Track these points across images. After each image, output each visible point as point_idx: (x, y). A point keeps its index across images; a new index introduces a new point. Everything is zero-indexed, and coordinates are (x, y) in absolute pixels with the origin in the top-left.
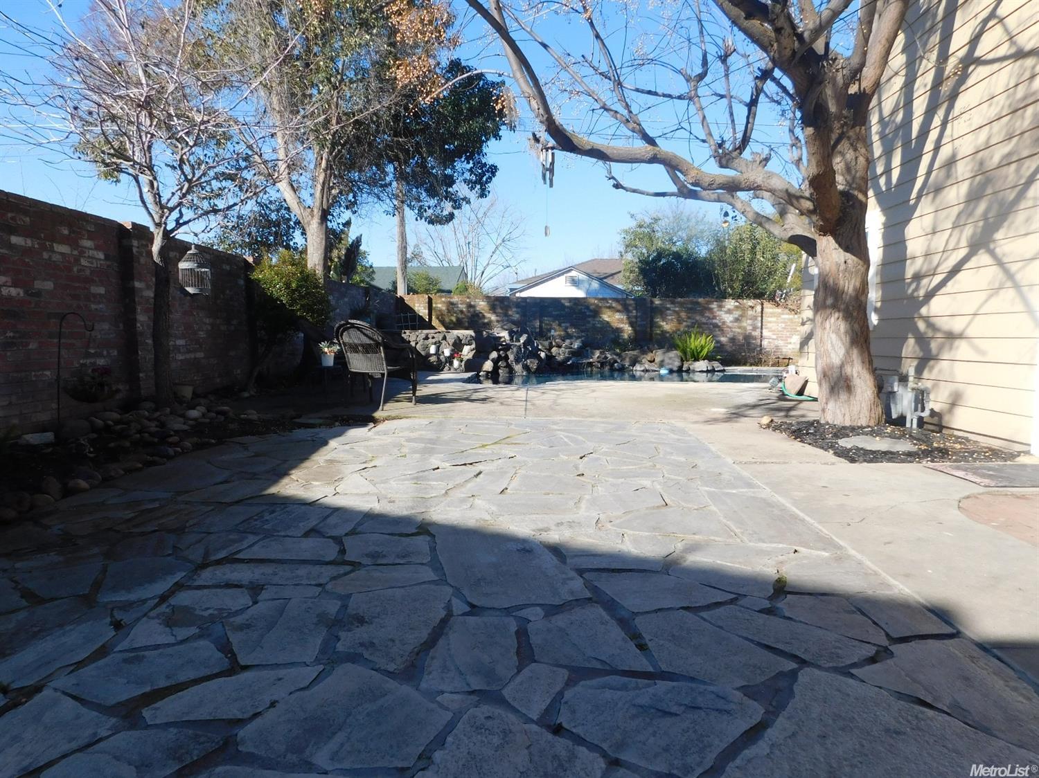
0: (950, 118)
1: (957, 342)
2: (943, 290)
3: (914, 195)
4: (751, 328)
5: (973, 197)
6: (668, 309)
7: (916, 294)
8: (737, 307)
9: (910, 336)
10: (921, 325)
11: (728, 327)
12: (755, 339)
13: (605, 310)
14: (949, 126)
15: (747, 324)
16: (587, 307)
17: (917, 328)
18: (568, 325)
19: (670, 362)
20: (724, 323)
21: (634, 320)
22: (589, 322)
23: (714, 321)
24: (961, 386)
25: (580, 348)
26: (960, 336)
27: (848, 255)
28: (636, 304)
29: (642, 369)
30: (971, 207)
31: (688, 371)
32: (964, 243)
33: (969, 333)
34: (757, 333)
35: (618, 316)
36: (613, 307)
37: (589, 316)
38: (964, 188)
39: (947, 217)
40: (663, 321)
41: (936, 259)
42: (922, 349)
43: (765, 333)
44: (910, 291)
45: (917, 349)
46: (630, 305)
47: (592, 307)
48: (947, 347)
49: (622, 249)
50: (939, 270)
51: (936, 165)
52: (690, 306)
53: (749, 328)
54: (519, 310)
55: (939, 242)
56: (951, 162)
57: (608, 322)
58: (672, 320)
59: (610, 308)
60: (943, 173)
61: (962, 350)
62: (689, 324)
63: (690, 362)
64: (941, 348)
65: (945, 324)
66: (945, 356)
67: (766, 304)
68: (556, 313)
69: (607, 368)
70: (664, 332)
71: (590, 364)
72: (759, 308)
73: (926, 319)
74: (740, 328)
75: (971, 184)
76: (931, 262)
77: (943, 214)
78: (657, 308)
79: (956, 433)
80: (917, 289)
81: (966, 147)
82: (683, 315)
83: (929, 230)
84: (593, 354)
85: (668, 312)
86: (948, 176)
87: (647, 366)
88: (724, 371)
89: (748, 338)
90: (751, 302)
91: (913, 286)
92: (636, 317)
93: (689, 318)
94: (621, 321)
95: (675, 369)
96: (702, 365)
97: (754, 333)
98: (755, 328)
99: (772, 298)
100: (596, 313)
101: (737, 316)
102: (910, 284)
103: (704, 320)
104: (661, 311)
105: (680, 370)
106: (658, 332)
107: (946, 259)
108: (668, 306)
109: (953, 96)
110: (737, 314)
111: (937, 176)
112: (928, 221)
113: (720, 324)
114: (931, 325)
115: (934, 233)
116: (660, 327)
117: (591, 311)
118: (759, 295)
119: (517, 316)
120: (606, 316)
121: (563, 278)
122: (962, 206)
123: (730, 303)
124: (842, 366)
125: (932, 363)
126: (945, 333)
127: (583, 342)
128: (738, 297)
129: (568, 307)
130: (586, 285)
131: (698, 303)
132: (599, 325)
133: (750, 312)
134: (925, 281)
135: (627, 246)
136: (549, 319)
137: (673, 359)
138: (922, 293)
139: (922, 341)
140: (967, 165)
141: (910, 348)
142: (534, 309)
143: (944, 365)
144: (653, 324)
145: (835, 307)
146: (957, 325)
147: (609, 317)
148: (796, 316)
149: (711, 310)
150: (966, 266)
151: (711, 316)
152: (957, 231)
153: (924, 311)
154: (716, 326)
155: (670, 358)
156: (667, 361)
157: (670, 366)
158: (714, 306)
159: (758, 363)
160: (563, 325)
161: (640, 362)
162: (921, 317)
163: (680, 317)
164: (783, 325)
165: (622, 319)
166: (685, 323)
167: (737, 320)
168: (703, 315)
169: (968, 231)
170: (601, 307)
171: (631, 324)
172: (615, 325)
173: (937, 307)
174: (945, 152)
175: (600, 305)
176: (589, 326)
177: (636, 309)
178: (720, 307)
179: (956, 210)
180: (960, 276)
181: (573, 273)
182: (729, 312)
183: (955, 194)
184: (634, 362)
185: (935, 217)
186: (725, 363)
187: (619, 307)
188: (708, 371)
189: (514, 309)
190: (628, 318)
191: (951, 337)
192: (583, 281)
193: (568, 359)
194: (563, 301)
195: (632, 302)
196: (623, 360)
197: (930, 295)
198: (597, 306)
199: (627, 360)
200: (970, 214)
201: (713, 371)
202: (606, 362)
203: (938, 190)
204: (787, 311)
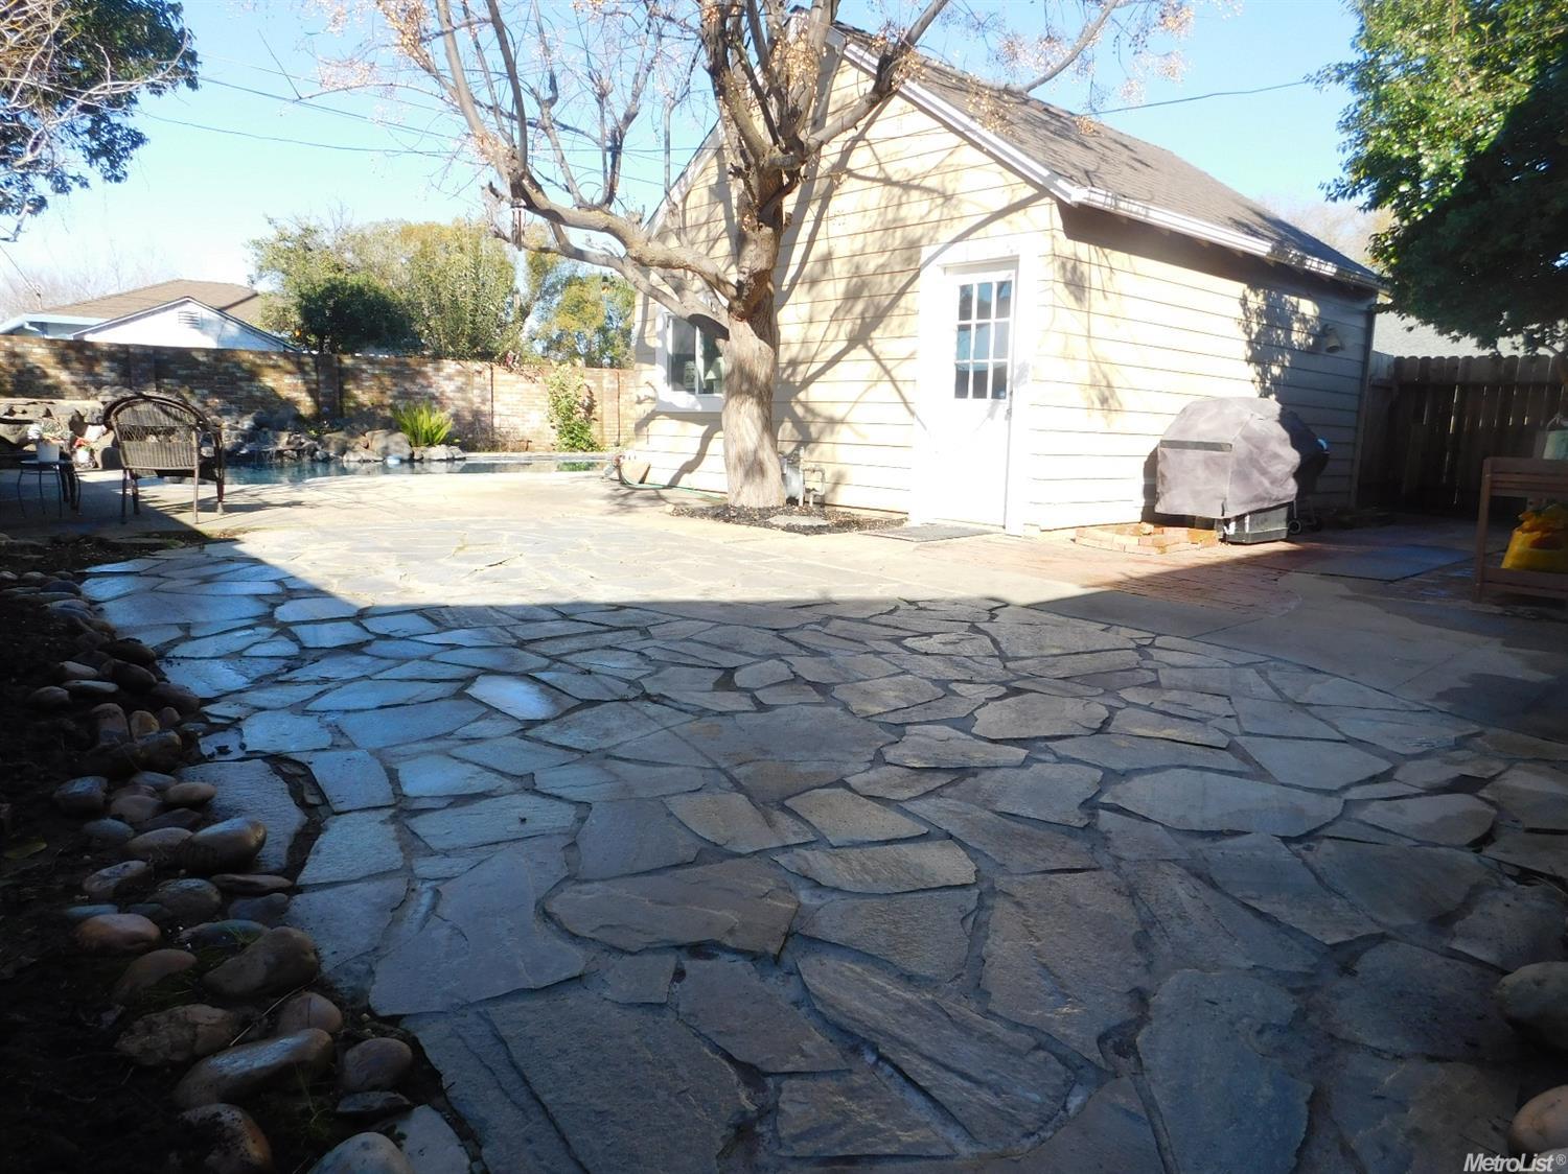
0: (825, 216)
1: (838, 428)
2: (822, 378)
3: (787, 281)
4: (479, 400)
5: (852, 296)
6: (363, 371)
7: (792, 379)
8: (460, 373)
9: (786, 419)
10: (799, 410)
11: (448, 398)
12: (485, 415)
13: (268, 371)
14: (823, 223)
15: (475, 396)
16: (238, 365)
17: (795, 413)
18: (206, 392)
19: (397, 448)
20: (442, 393)
21: (314, 386)
22: (241, 388)
23: (430, 390)
24: (843, 468)
25: (253, 429)
26: (842, 422)
27: (762, 342)
28: (315, 362)
29: (358, 458)
30: (849, 305)
31: (421, 460)
32: (842, 336)
33: (848, 419)
34: (486, 408)
35: (288, 380)
36: (279, 367)
37: (241, 379)
38: (841, 287)
39: (824, 309)
40: (358, 388)
41: (814, 348)
42: (800, 432)
43: (497, 407)
44: (785, 376)
45: (795, 433)
46: (307, 364)
47: (246, 366)
48: (828, 430)
49: (254, 272)
50: (817, 359)
51: (812, 258)
52: (395, 368)
53: (477, 400)
54: (115, 365)
55: (816, 332)
56: (827, 259)
57: (273, 390)
58: (370, 387)
59: (275, 367)
60: (818, 268)
61: (842, 433)
62: (395, 393)
63: (422, 448)
64: (821, 433)
65: (826, 410)
66: (827, 438)
67: (496, 368)
68: (185, 372)
69: (306, 459)
70: (360, 406)
71: (280, 453)
72: (487, 373)
73: (805, 405)
74: (464, 400)
75: (848, 284)
76: (808, 350)
77: (820, 306)
78: (347, 369)
79: (838, 509)
80: (793, 373)
81: (842, 248)
82: (387, 381)
83: (805, 318)
84: (278, 438)
85: (364, 375)
86: (824, 271)
87: (364, 455)
88: (464, 459)
89: (477, 414)
90: (477, 365)
91: (789, 371)
92: (317, 383)
93: (395, 385)
94: (295, 388)
95: (406, 457)
96: (440, 451)
97: (483, 408)
98: (484, 402)
99: (503, 360)
100: (253, 375)
101: (459, 384)
102: (784, 369)
103: (416, 389)
104: (353, 374)
105: (411, 460)
106: (352, 405)
107: (824, 350)
108: (364, 367)
109: (826, 198)
110: (459, 381)
111: (812, 268)
112: (804, 312)
113: (437, 394)
114: (808, 410)
115: (811, 322)
116: (354, 397)
117: (244, 371)
118: (487, 356)
119: (113, 375)
120: (270, 380)
121: (173, 314)
122: (839, 302)
123: (450, 366)
124: (756, 452)
125: (811, 446)
126: (825, 418)
127: (255, 420)
128: (459, 357)
129: (204, 363)
130: (217, 328)
131: (407, 364)
132: (258, 394)
133: (477, 379)
134: (802, 368)
135: (261, 268)
136: (173, 381)
137: (399, 442)
138: (799, 378)
139: (800, 424)
140: (843, 264)
141: (787, 432)
142: (144, 365)
143: (823, 448)
144: (343, 393)
145: (749, 392)
146: (837, 412)
147: (275, 380)
148: (534, 385)
149: (424, 375)
150: (845, 358)
151: (425, 383)
152: (834, 325)
153: (802, 396)
154: (433, 397)
155: (397, 443)
156: (393, 447)
157: (400, 455)
158: (429, 369)
159: (493, 446)
160: (197, 391)
161: (352, 449)
162: (799, 402)
163: (382, 383)
164: (519, 397)
165: (296, 385)
166: (389, 393)
167: (460, 389)
168: (413, 381)
169: (847, 327)
170: (259, 366)
171: (311, 393)
172: (285, 393)
173: (815, 394)
174: (819, 249)
175: (258, 361)
176: (242, 394)
177: (316, 370)
178: (438, 370)
179: (833, 306)
180: (838, 366)
181: (191, 307)
182: (450, 378)
183: (833, 290)
184: (343, 450)
185: (811, 307)
186: (465, 447)
187: (290, 367)
188: (448, 460)
189: (106, 364)
190: (306, 382)
191: (832, 422)
192: (209, 321)
193: (240, 446)
194: (194, 354)
195: (309, 360)
196: (326, 446)
197: (807, 382)
198: (254, 364)
199: (332, 446)
200: (849, 311)
201: (451, 460)
202: (304, 450)
203: (814, 282)
204: (522, 378)
